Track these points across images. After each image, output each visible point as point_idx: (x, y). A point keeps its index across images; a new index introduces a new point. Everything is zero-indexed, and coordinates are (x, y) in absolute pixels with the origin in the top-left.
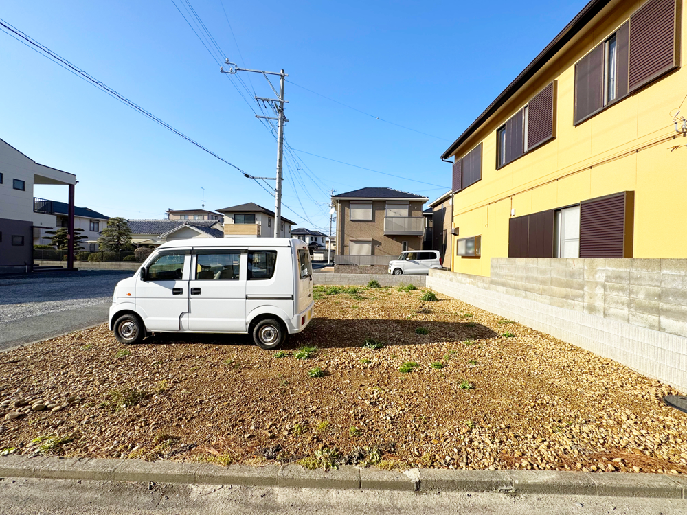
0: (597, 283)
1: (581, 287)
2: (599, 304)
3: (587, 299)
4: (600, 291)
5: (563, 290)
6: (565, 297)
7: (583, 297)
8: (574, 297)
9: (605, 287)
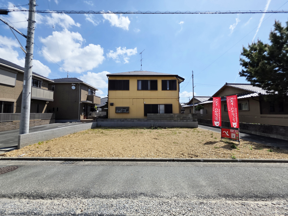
0: (175, 117)
1: (173, 118)
2: (176, 120)
3: (174, 120)
4: (176, 118)
5: (170, 119)
6: (170, 120)
7: (173, 119)
8: (172, 120)
9: (177, 117)
